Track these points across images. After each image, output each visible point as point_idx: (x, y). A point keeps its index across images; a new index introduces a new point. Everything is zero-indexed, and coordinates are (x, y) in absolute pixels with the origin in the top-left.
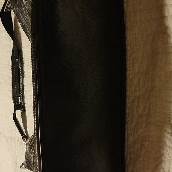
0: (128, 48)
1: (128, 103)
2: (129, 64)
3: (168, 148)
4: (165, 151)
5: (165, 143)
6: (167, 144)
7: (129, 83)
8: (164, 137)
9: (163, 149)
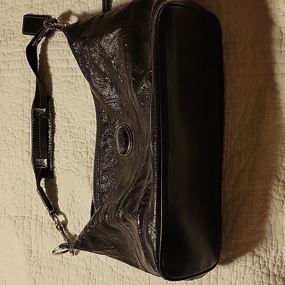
0: (228, 101)
1: (225, 159)
2: (228, 118)
3: (274, 200)
4: (271, 204)
5: (272, 196)
6: (274, 196)
7: (227, 138)
8: (271, 190)
9: (270, 202)
